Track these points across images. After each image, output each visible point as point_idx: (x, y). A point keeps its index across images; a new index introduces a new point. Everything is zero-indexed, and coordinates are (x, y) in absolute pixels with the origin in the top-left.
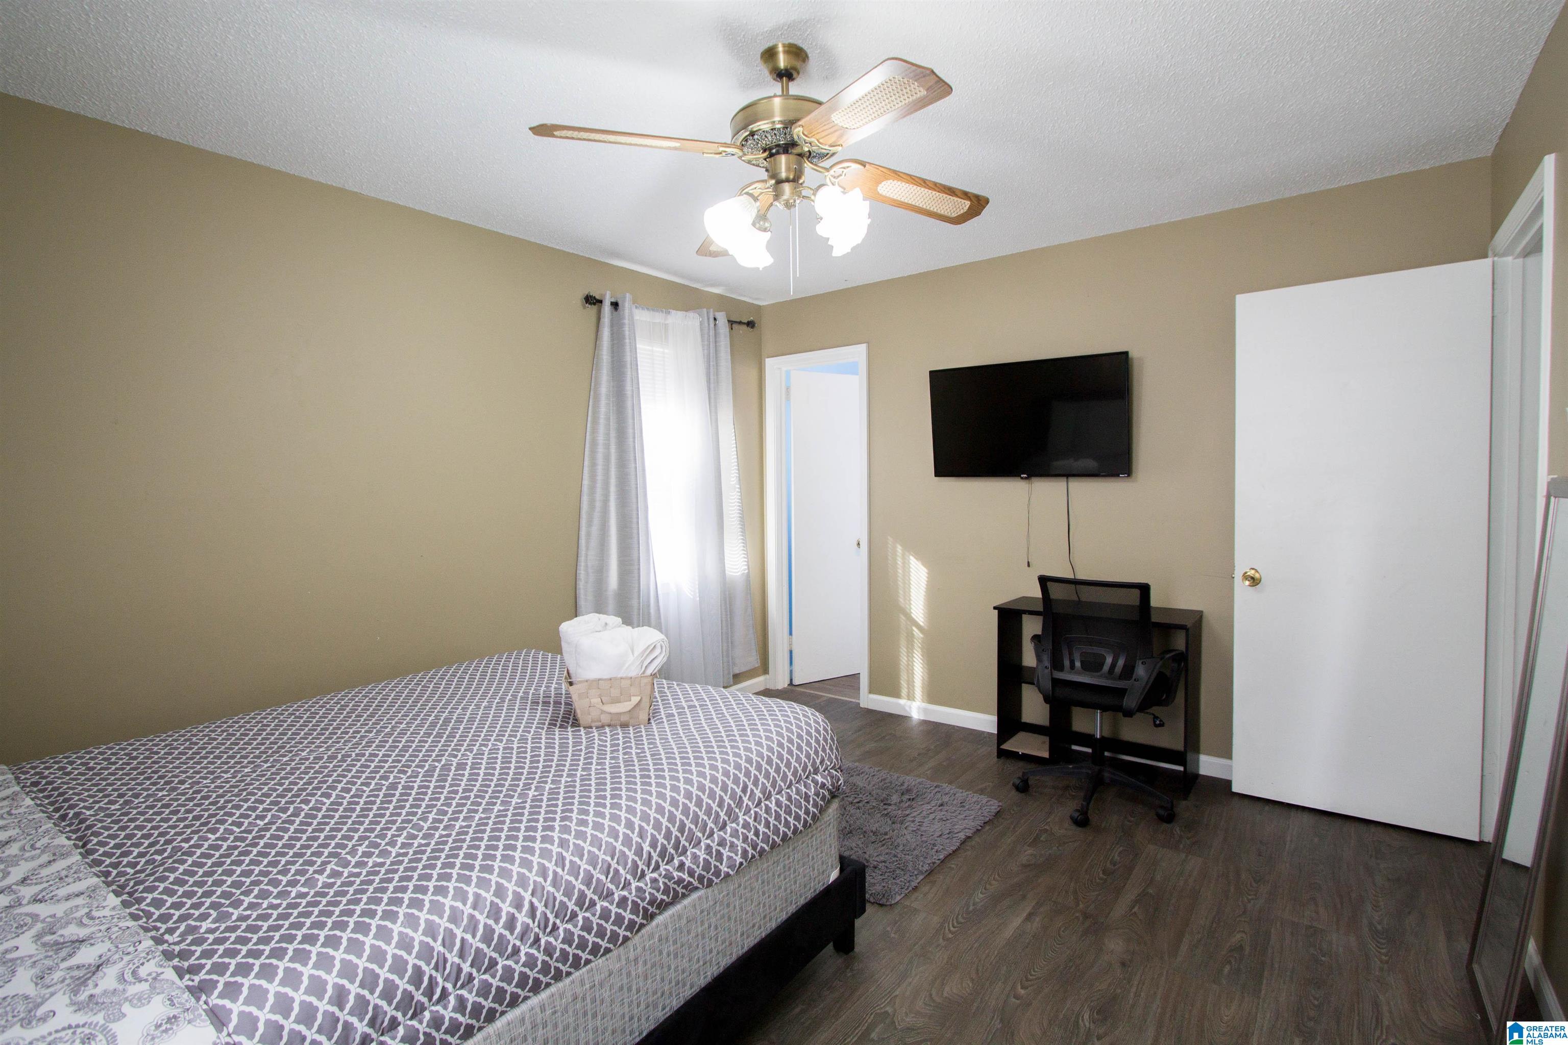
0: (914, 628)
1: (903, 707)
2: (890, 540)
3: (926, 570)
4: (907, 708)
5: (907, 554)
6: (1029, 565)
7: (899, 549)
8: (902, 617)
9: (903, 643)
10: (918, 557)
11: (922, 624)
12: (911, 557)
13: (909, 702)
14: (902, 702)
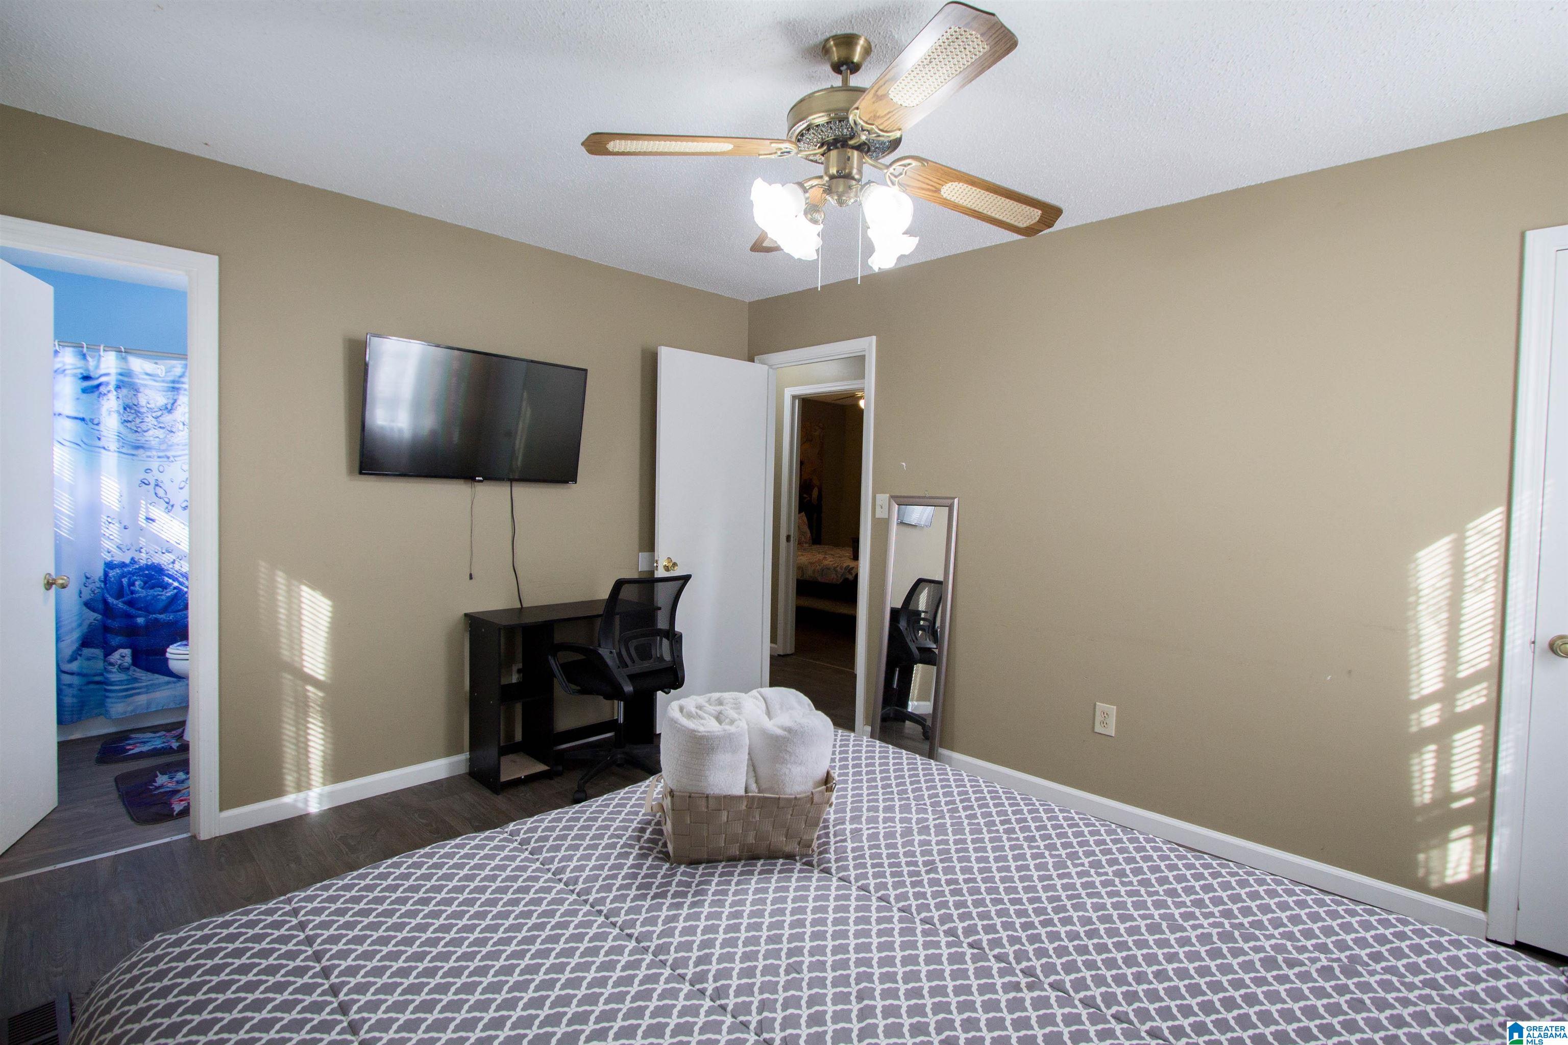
0: (309, 688)
1: (293, 806)
2: (263, 566)
3: (329, 602)
4: (300, 805)
5: (296, 583)
6: (471, 578)
7: (281, 578)
8: (288, 677)
9: (289, 713)
10: (317, 584)
11: (322, 678)
12: (304, 588)
13: (302, 795)
14: (288, 799)
